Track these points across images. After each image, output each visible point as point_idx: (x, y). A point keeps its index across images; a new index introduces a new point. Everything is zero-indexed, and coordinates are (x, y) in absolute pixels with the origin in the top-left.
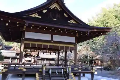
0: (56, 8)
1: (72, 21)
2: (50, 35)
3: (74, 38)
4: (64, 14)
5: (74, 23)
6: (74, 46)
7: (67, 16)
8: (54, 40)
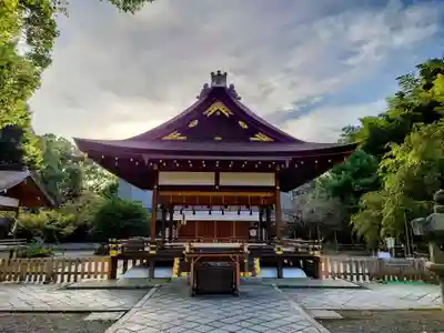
0: (219, 113)
1: (260, 137)
2: (213, 174)
3: (272, 175)
4: (240, 123)
5: (266, 139)
7: (246, 127)
8: (222, 183)
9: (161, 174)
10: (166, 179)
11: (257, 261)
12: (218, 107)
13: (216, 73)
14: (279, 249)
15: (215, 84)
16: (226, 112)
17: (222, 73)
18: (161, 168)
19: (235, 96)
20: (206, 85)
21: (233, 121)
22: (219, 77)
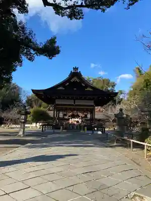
0: (75, 81)
1: (88, 89)
2: (73, 100)
3: (93, 101)
6: (92, 108)
7: (84, 85)
8: (76, 104)
9: (56, 100)
10: (58, 102)
11: (86, 128)
12: (75, 79)
15: (74, 71)
16: (78, 81)
18: (56, 98)
19: (81, 75)
20: (71, 71)
21: (80, 83)
22: (76, 69)
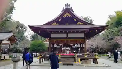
1: (80, 23)
2: (66, 34)
3: (84, 34)
4: (74, 19)
5: (82, 24)
6: (84, 40)
7: (76, 20)
8: (69, 37)
10: (53, 36)
11: (79, 59)
12: (67, 15)
13: (66, 4)
14: (86, 56)
15: (66, 8)
16: (70, 16)
17: (68, 4)
18: (51, 33)
19: (72, 11)
20: (64, 8)
22: (67, 5)
